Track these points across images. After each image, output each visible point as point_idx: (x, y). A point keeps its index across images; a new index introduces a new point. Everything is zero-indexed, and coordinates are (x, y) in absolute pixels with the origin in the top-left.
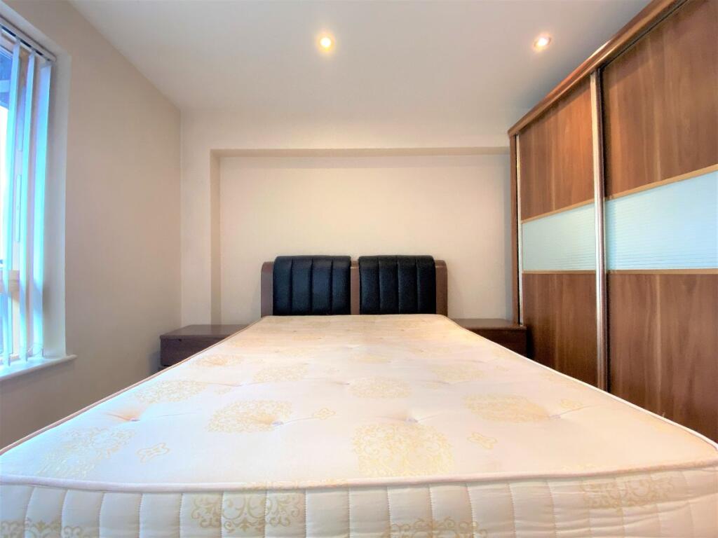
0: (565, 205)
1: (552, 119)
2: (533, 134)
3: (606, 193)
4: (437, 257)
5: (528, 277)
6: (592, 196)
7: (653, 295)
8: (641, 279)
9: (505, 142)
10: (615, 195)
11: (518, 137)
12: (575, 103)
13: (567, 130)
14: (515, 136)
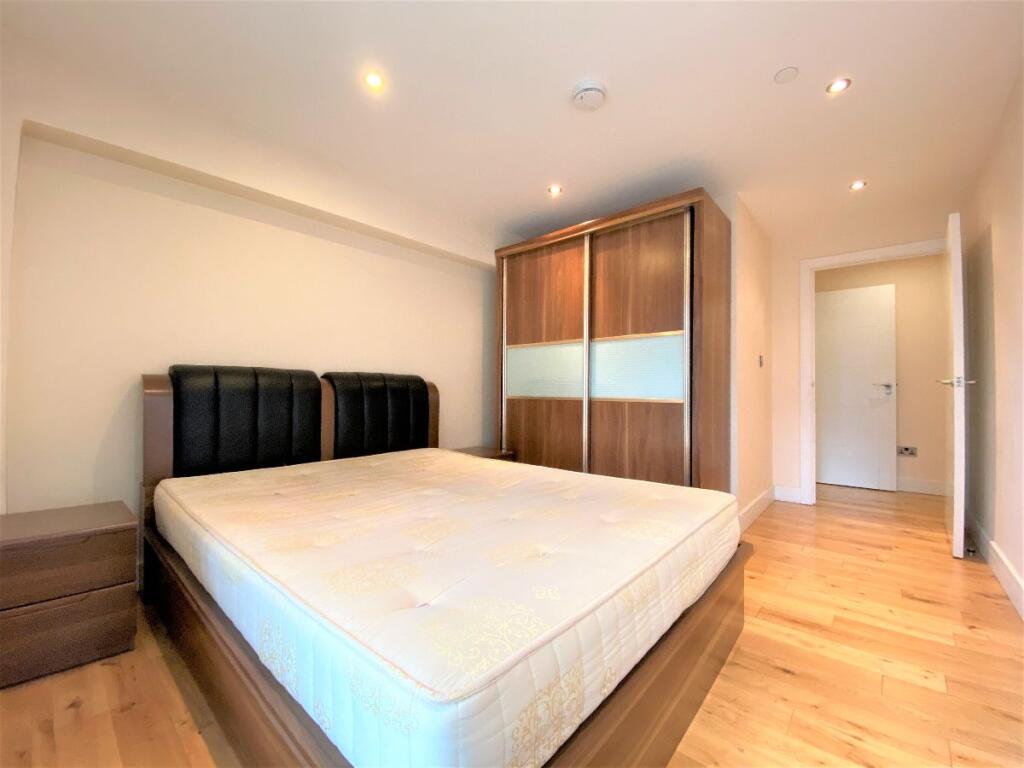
0: (555, 340)
1: (546, 258)
2: (523, 264)
3: (591, 336)
4: (427, 378)
5: (511, 402)
6: (581, 336)
7: (623, 418)
8: (615, 407)
9: (491, 260)
10: (596, 339)
11: (505, 261)
12: (570, 253)
13: (560, 273)
14: (503, 258)
